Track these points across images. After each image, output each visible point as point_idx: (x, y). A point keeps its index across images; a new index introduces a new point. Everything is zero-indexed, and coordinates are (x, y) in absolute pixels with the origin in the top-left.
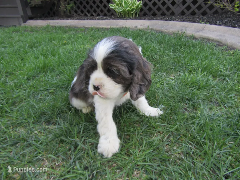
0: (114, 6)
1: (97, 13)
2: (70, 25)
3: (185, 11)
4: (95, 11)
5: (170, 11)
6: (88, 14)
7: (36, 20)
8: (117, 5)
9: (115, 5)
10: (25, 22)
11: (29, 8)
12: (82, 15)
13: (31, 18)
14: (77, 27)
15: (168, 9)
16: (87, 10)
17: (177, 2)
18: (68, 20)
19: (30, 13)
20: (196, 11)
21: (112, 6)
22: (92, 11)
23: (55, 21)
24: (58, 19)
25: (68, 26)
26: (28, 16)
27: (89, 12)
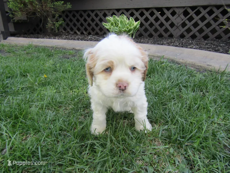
0: (108, 25)
1: (88, 32)
2: (57, 46)
3: (185, 33)
4: (86, 30)
5: (169, 33)
6: (78, 32)
7: (18, 37)
8: (112, 24)
9: (110, 24)
10: (5, 38)
11: (12, 23)
12: (72, 33)
13: (13, 35)
14: (65, 49)
15: (166, 30)
16: (77, 27)
17: (176, 24)
18: (55, 38)
19: (12, 29)
20: (197, 34)
21: (106, 26)
22: (82, 29)
23: (39, 39)
24: (43, 38)
25: (54, 46)
26: (10, 32)
27: (79, 29)
